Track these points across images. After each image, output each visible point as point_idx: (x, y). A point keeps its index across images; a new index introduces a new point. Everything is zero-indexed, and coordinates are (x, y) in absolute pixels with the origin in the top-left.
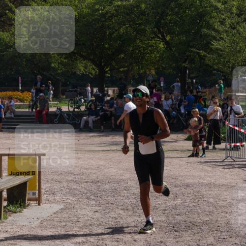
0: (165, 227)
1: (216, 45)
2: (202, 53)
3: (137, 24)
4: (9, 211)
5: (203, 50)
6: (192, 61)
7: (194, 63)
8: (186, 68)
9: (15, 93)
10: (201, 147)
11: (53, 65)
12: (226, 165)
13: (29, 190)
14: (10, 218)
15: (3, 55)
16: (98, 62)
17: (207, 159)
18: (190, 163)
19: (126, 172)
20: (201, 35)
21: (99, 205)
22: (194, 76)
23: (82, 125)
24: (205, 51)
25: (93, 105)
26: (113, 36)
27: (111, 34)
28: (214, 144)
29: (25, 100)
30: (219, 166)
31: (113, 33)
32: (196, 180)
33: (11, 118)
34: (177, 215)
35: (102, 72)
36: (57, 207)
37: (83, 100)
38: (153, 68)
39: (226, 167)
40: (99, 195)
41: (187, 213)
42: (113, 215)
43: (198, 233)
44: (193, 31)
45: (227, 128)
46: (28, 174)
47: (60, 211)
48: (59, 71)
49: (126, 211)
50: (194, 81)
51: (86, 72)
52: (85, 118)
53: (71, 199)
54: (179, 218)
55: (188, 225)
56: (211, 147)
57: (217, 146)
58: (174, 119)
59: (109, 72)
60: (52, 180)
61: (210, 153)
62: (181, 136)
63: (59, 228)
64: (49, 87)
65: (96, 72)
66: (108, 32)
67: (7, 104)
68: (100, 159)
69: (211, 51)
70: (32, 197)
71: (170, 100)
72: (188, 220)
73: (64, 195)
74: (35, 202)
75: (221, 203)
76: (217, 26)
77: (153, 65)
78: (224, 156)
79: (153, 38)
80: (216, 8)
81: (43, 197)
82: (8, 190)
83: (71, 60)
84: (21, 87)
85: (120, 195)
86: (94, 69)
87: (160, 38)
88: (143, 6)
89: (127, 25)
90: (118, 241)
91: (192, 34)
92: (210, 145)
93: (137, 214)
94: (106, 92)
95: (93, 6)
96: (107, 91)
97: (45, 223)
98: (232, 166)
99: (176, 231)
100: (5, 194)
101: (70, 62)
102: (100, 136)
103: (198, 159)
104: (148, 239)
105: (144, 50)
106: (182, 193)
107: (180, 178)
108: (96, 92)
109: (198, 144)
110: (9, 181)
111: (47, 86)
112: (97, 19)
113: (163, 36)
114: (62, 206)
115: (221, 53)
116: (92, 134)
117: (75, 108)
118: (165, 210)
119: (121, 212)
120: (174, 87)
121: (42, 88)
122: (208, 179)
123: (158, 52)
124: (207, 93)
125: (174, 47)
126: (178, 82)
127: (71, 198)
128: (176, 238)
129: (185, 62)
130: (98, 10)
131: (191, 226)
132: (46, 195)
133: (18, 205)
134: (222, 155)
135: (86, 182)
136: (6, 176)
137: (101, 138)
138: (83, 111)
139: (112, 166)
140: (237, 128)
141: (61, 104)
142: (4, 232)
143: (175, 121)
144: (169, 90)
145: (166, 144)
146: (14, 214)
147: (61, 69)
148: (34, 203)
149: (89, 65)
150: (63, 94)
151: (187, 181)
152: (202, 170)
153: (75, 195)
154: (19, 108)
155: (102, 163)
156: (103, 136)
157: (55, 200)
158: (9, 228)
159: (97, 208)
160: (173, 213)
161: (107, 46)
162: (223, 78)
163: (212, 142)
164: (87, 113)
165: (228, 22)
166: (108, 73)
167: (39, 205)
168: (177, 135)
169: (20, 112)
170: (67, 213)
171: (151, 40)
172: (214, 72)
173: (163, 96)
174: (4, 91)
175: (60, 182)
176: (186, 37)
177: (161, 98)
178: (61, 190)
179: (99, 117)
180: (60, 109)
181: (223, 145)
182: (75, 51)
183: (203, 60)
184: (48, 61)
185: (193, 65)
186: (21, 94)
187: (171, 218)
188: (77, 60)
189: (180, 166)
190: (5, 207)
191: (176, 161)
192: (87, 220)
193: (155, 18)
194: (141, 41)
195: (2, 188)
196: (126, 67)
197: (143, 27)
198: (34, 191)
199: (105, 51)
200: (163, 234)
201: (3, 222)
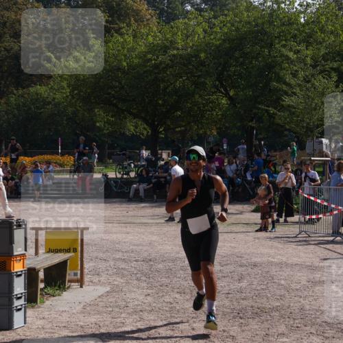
0: (228, 313)
1: (287, 101)
2: (272, 110)
3: (196, 76)
4: (47, 294)
5: (272, 107)
6: (260, 120)
7: (262, 122)
8: (253, 128)
9: (53, 157)
10: (270, 220)
11: (98, 124)
12: (300, 241)
13: (69, 270)
14: (48, 303)
15: (41, 113)
16: (150, 121)
17: (277, 234)
18: (258, 238)
20: (270, 89)
21: (151, 288)
22: (262, 137)
23: (131, 194)
24: (275, 108)
25: (144, 171)
26: (168, 91)
27: (165, 88)
28: (286, 216)
29: (66, 165)
30: (292, 242)
31: (168, 86)
32: (265, 259)
34: (243, 299)
35: (155, 132)
36: (102, 290)
37: (132, 165)
38: (215, 128)
39: (299, 243)
40: (151, 276)
41: (254, 297)
42: (167, 299)
43: (267, 321)
44: (261, 85)
45: (301, 198)
46: (68, 251)
47: (106, 294)
48: (105, 132)
49: (183, 295)
50: (263, 143)
51: (136, 132)
52: (135, 186)
53: (119, 281)
54: (245, 303)
55: (255, 311)
56: (282, 220)
57: (289, 219)
58: (239, 187)
59: (163, 132)
60: (97, 258)
61: (281, 227)
62: (247, 207)
63: (105, 314)
64: (93, 149)
65: (148, 132)
66: (162, 85)
68: (152, 233)
69: (282, 108)
70: (73, 277)
71: (234, 165)
72: (256, 305)
73: (110, 275)
74: (77, 284)
75: (293, 286)
76: (288, 78)
77: (214, 124)
78: (297, 231)
79: (214, 93)
80: (288, 58)
81: (86, 279)
82: (45, 270)
83: (120, 119)
84: (61, 150)
85: (176, 276)
86: (144, 128)
87: (222, 93)
88: (202, 55)
89: (184, 78)
91: (259, 88)
92: (282, 217)
94: (159, 156)
95: (145, 56)
96: (161, 155)
97: (88, 309)
98: (307, 243)
99: (241, 318)
100: (41, 275)
101: (118, 121)
102: (153, 207)
103: (268, 234)
105: (204, 107)
106: (249, 274)
107: (246, 257)
109: (267, 217)
110: (46, 259)
111: (91, 148)
112: (149, 70)
113: (226, 90)
114: (108, 289)
115: (294, 110)
116: (143, 205)
117: (123, 174)
118: (229, 294)
119: (177, 296)
120: (238, 150)
121: (85, 151)
122: (279, 257)
123: (220, 109)
124: (277, 156)
125: (238, 104)
126: (243, 144)
127: (118, 279)
128: (241, 326)
129: (252, 121)
130: (150, 60)
131: (259, 313)
132: (89, 276)
133: (57, 288)
134: (295, 230)
135: (136, 261)
136: (44, 253)
137: (154, 209)
138: (133, 178)
139: (166, 242)
140: (312, 198)
141: (108, 170)
143: (240, 190)
144: (233, 153)
146: (52, 298)
147: (108, 129)
148: (75, 285)
149: (140, 124)
150: (110, 158)
151: (254, 260)
152: (271, 247)
153: (123, 276)
154: (59, 174)
155: (154, 238)
156: (156, 207)
157: (100, 281)
158: (46, 314)
159: (149, 291)
160: (238, 297)
161: (160, 102)
162: (296, 139)
163: (284, 214)
164: (137, 180)
165: (301, 74)
166: (162, 134)
167: (81, 287)
168: (242, 206)
170: (114, 297)
171: (212, 95)
172: (286, 133)
173: (226, 161)
174: (42, 154)
175: (105, 260)
176: (253, 92)
177: (223, 162)
178: (107, 270)
179: (151, 185)
180: (106, 175)
181: (296, 218)
182: (124, 108)
183: (272, 119)
184: (92, 119)
185: (261, 125)
186: (61, 158)
187: (235, 303)
188: (126, 118)
189: (246, 243)
190: (42, 290)
191: (241, 236)
192: (137, 305)
193: (217, 69)
194: (200, 96)
195: (38, 267)
196: (183, 126)
197: (203, 80)
198: (75, 271)
199: (159, 108)
200: (226, 321)
201: (39, 307)
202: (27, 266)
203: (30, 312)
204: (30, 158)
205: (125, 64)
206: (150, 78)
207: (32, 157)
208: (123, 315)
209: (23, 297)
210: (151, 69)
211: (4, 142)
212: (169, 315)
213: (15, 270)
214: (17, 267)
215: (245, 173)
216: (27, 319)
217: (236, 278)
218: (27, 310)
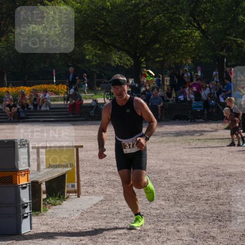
0: (208, 217)
3: (171, 13)
4: (49, 203)
6: (229, 49)
8: (223, 57)
9: (49, 86)
11: (87, 57)
13: (68, 182)
14: (50, 211)
16: (133, 53)
18: (232, 152)
19: (166, 163)
22: (232, 64)
26: (147, 26)
29: (60, 93)
31: (148, 22)
32: (239, 170)
33: (47, 111)
34: (221, 205)
36: (96, 199)
38: (189, 57)
42: (154, 206)
44: (229, 19)
46: (66, 166)
47: (100, 203)
48: (94, 63)
49: (168, 202)
51: (121, 63)
53: (111, 191)
54: (222, 208)
58: (213, 108)
59: (144, 62)
60: (91, 172)
62: (220, 125)
63: (100, 220)
65: (131, 63)
67: (42, 97)
70: (70, 189)
73: (103, 186)
74: (74, 194)
77: (189, 54)
79: (188, 27)
81: (83, 190)
82: (47, 183)
84: (56, 80)
85: (161, 186)
86: (129, 60)
87: (196, 27)
89: (161, 15)
90: (160, 232)
91: (228, 21)
93: (179, 205)
97: (85, 215)
99: (220, 221)
100: (43, 187)
101: (105, 53)
104: (191, 229)
106: (225, 183)
107: (222, 168)
108: (132, 83)
110: (47, 173)
112: (130, 9)
113: (198, 24)
114: (102, 198)
118: (208, 200)
119: (163, 203)
123: (194, 42)
125: (210, 36)
127: (110, 189)
129: (222, 50)
132: (85, 188)
133: (57, 198)
136: (44, 168)
141: (98, 96)
142: (44, 225)
143: (214, 110)
145: (206, 133)
146: (54, 207)
147: (96, 61)
148: (73, 195)
149: (123, 56)
150: (98, 86)
151: (229, 170)
153: (114, 187)
154: (55, 101)
157: (94, 191)
158: (49, 221)
160: (216, 202)
161: (141, 36)
166: (144, 64)
167: (79, 197)
168: (217, 124)
169: (56, 104)
170: (107, 205)
175: (98, 174)
176: (223, 25)
178: (101, 182)
180: (96, 101)
182: (109, 42)
183: (241, 48)
184: (82, 53)
185: (231, 53)
186: (55, 87)
187: (214, 208)
188: (111, 51)
189: (221, 156)
190: (44, 200)
191: (217, 150)
192: (128, 212)
193: (189, 7)
194: (176, 30)
195: (40, 180)
196: (162, 57)
197: (178, 16)
198: (73, 184)
199: (139, 41)
200: (207, 224)
201: (43, 215)
202: (30, 180)
203: (34, 219)
204: (29, 88)
205: (108, 4)
206: (131, 15)
207: (31, 86)
208: (116, 220)
209: (29, 206)
210: (132, 8)
211: (6, 75)
212: (156, 220)
213: (21, 183)
214: (23, 181)
215: (218, 96)
216: (33, 225)
217: (214, 186)
218: (33, 218)
